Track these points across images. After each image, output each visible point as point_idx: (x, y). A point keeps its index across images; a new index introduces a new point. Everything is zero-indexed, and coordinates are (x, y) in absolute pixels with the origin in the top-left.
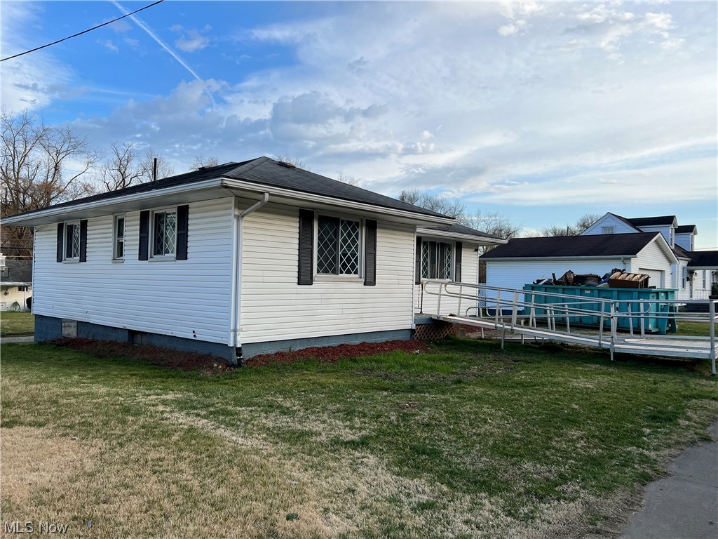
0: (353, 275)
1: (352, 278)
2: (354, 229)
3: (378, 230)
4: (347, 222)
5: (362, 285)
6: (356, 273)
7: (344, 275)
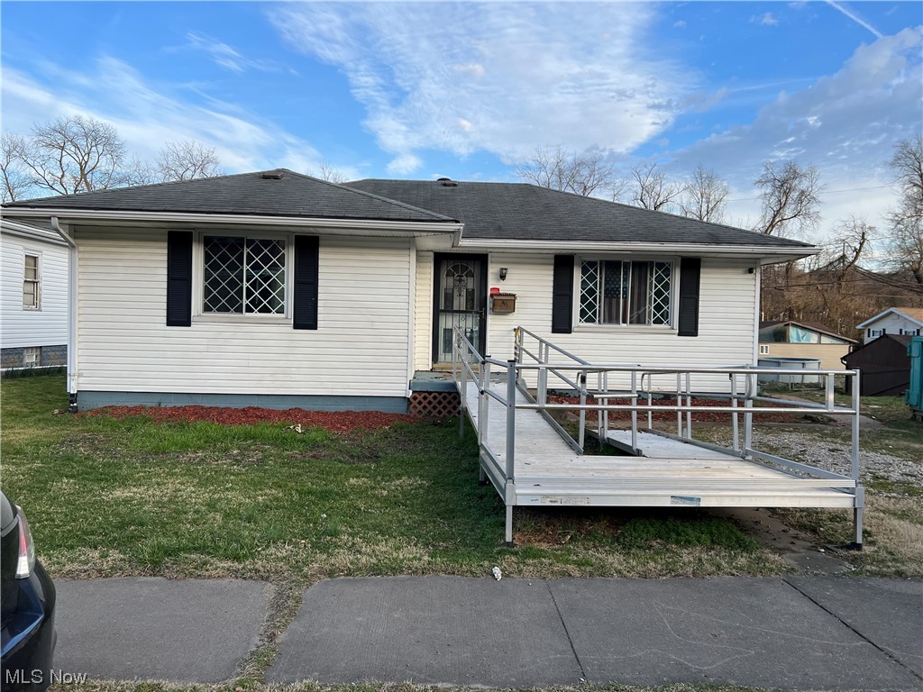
0: (273, 315)
1: (271, 318)
2: (275, 251)
3: (320, 250)
4: (261, 241)
5: (290, 329)
6: (281, 311)
7: (256, 315)
